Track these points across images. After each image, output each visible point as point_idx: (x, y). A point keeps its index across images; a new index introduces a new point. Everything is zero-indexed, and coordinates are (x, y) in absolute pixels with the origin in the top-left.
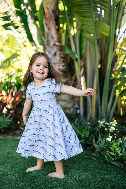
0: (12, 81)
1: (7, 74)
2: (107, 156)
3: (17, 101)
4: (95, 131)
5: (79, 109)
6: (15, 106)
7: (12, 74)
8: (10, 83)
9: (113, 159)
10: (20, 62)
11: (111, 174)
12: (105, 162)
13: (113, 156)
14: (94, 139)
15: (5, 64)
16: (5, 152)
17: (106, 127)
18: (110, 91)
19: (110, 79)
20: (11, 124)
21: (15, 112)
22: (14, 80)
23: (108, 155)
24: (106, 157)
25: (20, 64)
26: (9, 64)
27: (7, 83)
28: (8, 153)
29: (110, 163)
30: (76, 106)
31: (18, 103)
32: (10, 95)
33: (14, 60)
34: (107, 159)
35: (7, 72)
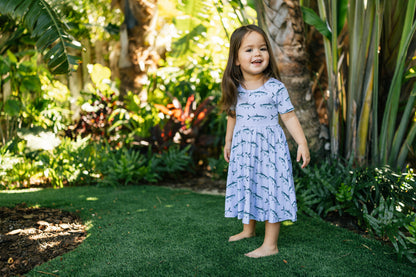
0: (192, 80)
1: (182, 67)
3: (202, 120)
4: (367, 189)
5: (329, 141)
6: (196, 131)
7: (191, 67)
8: (189, 84)
10: (206, 43)
12: (394, 257)
13: (412, 246)
14: (365, 206)
15: (179, 48)
16: (183, 218)
17: (392, 183)
18: (402, 105)
19: (403, 78)
20: (190, 165)
21: (197, 142)
22: (195, 79)
23: (402, 242)
24: (395, 245)
25: (207, 47)
26: (187, 48)
27: (183, 85)
28: (188, 219)
29: (405, 260)
30: (323, 134)
31: (202, 124)
32: (187, 109)
33: (196, 38)
34: (397, 249)
35: (182, 64)
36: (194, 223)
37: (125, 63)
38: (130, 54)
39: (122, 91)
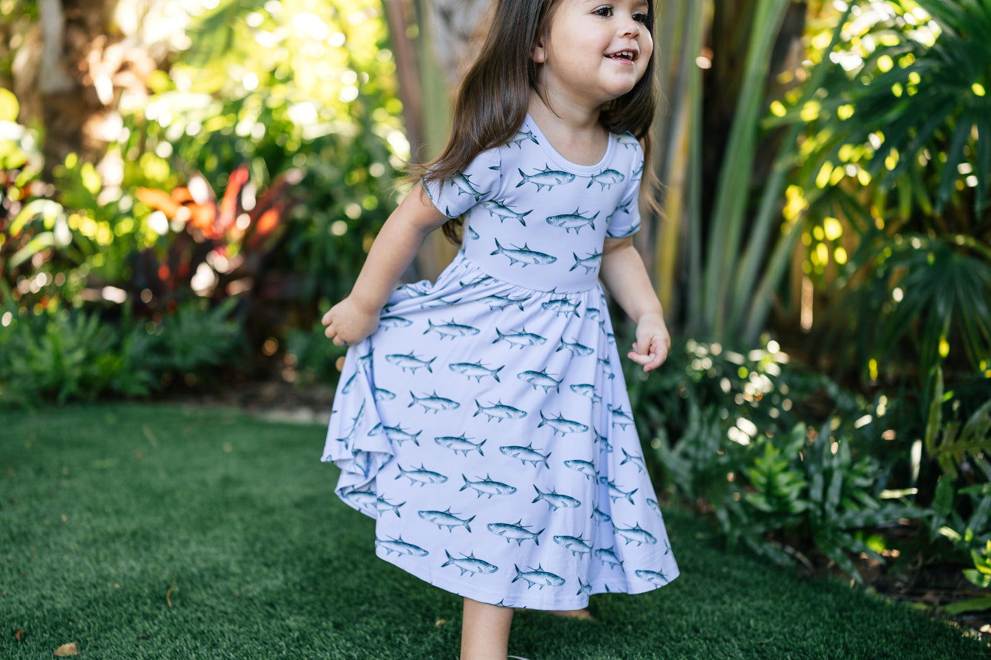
0: (242, 130)
1: (216, 95)
2: (731, 513)
3: (267, 235)
4: (667, 393)
6: (255, 262)
7: (239, 94)
8: (232, 140)
9: (760, 529)
10: (281, 33)
11: (745, 594)
13: (759, 515)
14: (662, 433)
15: (206, 42)
16: (212, 477)
17: (726, 375)
18: (755, 195)
19: (758, 130)
20: (237, 349)
21: (258, 289)
22: (250, 127)
24: (722, 515)
25: (282, 44)
26: (229, 45)
27: (216, 141)
28: (226, 481)
29: (743, 549)
31: (268, 245)
32: (228, 204)
33: (255, 18)
34: (727, 526)
35: (214, 85)
36: (242, 490)
37: (55, 80)
38: (71, 57)
39: (51, 155)
